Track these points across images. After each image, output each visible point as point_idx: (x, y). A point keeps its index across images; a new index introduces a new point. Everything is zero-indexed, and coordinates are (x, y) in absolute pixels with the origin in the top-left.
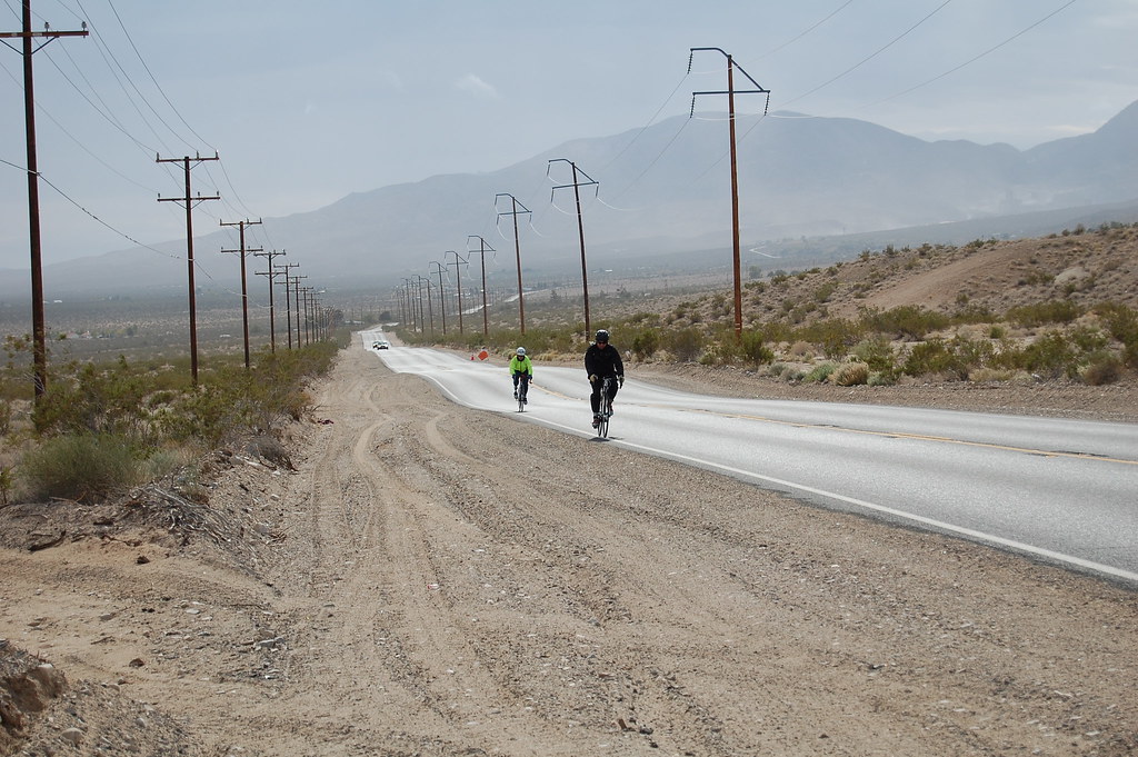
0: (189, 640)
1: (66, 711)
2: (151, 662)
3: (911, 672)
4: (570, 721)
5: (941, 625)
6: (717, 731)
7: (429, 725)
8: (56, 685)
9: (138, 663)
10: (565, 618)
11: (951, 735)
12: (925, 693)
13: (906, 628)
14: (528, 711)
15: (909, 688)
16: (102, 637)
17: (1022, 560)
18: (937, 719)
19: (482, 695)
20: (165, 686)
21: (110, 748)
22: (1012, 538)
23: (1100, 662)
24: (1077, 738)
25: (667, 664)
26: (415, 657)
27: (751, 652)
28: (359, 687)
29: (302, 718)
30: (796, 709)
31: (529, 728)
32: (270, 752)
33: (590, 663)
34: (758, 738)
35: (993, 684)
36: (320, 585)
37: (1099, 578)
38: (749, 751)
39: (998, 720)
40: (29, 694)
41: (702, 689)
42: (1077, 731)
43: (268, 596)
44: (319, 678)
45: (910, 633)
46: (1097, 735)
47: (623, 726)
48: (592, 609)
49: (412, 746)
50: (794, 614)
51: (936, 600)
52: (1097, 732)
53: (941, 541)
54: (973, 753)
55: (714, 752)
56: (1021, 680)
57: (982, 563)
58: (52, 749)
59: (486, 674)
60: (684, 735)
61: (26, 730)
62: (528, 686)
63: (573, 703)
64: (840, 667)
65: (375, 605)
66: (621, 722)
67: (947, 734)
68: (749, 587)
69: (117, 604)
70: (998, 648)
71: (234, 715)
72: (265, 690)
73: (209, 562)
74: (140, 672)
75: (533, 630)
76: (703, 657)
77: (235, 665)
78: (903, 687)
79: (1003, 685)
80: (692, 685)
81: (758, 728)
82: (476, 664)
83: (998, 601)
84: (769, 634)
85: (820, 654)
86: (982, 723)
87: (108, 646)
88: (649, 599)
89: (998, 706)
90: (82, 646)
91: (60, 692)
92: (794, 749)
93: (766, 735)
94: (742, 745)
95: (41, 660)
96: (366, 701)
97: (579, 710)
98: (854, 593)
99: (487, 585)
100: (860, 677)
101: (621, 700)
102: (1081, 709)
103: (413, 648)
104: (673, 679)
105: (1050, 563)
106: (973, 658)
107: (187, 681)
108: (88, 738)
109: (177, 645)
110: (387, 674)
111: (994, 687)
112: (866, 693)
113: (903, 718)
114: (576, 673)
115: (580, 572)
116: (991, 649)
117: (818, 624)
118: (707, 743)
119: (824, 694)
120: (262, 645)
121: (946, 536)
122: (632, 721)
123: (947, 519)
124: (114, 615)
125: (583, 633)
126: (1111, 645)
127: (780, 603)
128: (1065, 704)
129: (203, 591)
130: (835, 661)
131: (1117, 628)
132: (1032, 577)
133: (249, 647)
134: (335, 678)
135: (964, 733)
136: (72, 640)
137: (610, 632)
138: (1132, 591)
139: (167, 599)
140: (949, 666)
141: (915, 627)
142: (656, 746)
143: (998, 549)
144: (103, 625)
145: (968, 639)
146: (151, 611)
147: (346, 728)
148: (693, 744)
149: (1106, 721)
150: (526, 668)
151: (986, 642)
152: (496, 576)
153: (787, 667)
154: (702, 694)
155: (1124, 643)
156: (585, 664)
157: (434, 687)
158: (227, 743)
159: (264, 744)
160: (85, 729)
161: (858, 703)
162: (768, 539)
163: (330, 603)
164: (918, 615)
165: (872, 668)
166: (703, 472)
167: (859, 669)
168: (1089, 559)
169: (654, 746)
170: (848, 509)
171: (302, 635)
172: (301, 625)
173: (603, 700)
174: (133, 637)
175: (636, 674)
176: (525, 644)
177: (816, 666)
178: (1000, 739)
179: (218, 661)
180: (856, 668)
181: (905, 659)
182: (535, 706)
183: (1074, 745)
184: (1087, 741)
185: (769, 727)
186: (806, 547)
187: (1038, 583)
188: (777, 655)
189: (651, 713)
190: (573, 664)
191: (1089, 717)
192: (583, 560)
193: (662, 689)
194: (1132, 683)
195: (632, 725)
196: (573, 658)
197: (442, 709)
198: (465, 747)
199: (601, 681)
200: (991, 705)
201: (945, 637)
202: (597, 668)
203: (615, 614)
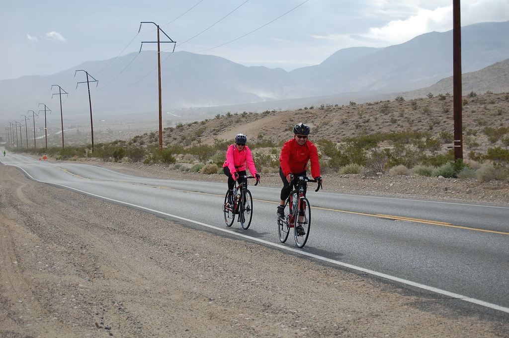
3: (227, 301)
4: (73, 324)
5: (242, 281)
6: (140, 328)
7: (9, 326)
10: (75, 277)
11: (243, 330)
12: (233, 311)
13: (226, 282)
14: (55, 319)
15: (226, 309)
17: (278, 252)
18: (237, 322)
19: (35, 312)
23: (310, 297)
24: (298, 331)
25: (119, 298)
26: (5, 295)
27: (157, 292)
30: (176, 318)
31: (55, 327)
33: (84, 297)
34: (158, 331)
37: (312, 260)
38: (153, 337)
39: (264, 323)
41: (134, 309)
42: (298, 327)
45: (228, 284)
46: (306, 329)
47: (98, 326)
48: (87, 273)
50: (178, 275)
51: (240, 269)
52: (306, 328)
53: (244, 243)
55: (138, 337)
56: (275, 305)
57: (262, 253)
59: (37, 303)
60: (125, 330)
62: (55, 307)
63: (75, 316)
64: (196, 300)
66: (97, 324)
67: (241, 329)
68: (158, 264)
70: (266, 291)
75: (59, 283)
76: (136, 295)
78: (222, 308)
79: (267, 307)
80: (130, 307)
81: (158, 326)
82: (33, 298)
83: (267, 270)
84: (166, 285)
85: (188, 293)
86: (257, 324)
88: (113, 269)
89: (264, 317)
92: (174, 336)
93: (162, 330)
94: (151, 334)
97: (78, 319)
98: (205, 266)
99: (40, 262)
100: (205, 304)
101: (97, 314)
102: (300, 318)
103: (4, 291)
104: (122, 305)
106: (255, 295)
111: (263, 308)
112: (207, 311)
113: (222, 322)
114: (78, 302)
115: (82, 256)
116: (263, 291)
117: (188, 280)
118: (135, 333)
119: (188, 311)
121: (247, 241)
122: (102, 323)
125: (82, 284)
126: (315, 290)
127: (172, 271)
128: (293, 316)
130: (194, 297)
131: (318, 282)
132: (283, 259)
135: (249, 329)
137: (95, 284)
138: (325, 266)
140: (244, 299)
141: (230, 282)
142: (112, 335)
143: (268, 247)
145: (253, 287)
148: (129, 334)
149: (310, 323)
150: (55, 300)
151: (261, 288)
152: (44, 258)
153: (173, 299)
154: (134, 311)
155: (321, 289)
156: (82, 298)
157: (13, 309)
161: (203, 315)
162: (168, 242)
164: (232, 275)
165: (210, 300)
167: (205, 300)
169: (111, 335)
173: (89, 314)
175: (105, 303)
176: (56, 289)
177: (186, 299)
178: (264, 331)
180: (203, 300)
181: (225, 296)
182: (58, 317)
183: (296, 333)
184: (302, 332)
185: (163, 326)
186: (185, 246)
187: (285, 262)
188: (169, 294)
189: (111, 320)
190: (77, 298)
191: (303, 321)
192: (84, 251)
193: (116, 310)
194: (322, 306)
195: (102, 325)
196: (77, 296)
197: (15, 319)
198: (25, 335)
199: (89, 306)
200: (261, 316)
201: (243, 286)
202: (88, 300)
203: (97, 276)
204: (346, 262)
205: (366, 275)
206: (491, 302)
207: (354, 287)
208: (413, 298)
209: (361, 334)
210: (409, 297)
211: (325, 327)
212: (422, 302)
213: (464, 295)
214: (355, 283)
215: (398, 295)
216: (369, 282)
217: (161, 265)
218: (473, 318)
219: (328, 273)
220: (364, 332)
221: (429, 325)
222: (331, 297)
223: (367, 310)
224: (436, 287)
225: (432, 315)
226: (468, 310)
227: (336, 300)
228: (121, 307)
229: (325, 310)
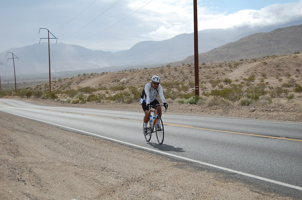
3: (84, 166)
4: (6, 179)
5: (91, 156)
6: (40, 180)
10: (7, 156)
12: (87, 171)
13: (83, 157)
17: (109, 142)
18: (89, 176)
22: (108, 137)
23: (125, 163)
25: (30, 166)
27: (49, 163)
30: (58, 175)
33: (12, 166)
34: (49, 182)
37: (126, 145)
39: (102, 176)
42: (119, 178)
48: (13, 154)
50: (59, 154)
51: (90, 151)
52: (123, 179)
53: (92, 138)
54: (96, 184)
56: (108, 167)
57: (101, 142)
60: (32, 181)
63: (7, 175)
64: (68, 166)
66: (18, 179)
67: (91, 180)
68: (49, 148)
76: (38, 164)
78: (82, 170)
79: (104, 169)
80: (35, 170)
81: (49, 180)
83: (104, 150)
84: (53, 159)
85: (64, 163)
86: (99, 177)
88: (26, 151)
89: (102, 174)
92: (57, 184)
93: (51, 181)
94: (46, 183)
97: (9, 176)
98: (73, 149)
100: (73, 168)
101: (18, 174)
102: (120, 174)
105: (116, 142)
106: (97, 163)
111: (102, 169)
112: (74, 171)
113: (81, 176)
114: (9, 168)
115: (11, 145)
116: (102, 161)
117: (64, 156)
118: (38, 183)
119: (64, 171)
121: (93, 136)
123: (94, 133)
125: (11, 159)
126: (127, 160)
127: (56, 152)
128: (117, 173)
130: (67, 164)
131: (129, 156)
132: (111, 145)
135: (95, 179)
137: (17, 159)
138: (132, 148)
140: (92, 165)
141: (85, 157)
143: (104, 139)
145: (97, 159)
148: (34, 183)
149: (125, 176)
151: (100, 159)
153: (57, 166)
154: (37, 172)
155: (130, 159)
161: (72, 173)
162: (54, 138)
164: (86, 153)
165: (75, 166)
167: (73, 166)
168: (124, 141)
169: (25, 184)
170: (72, 131)
173: (14, 174)
175: (22, 168)
177: (63, 165)
178: (102, 181)
181: (83, 164)
183: (118, 181)
184: (121, 181)
185: (52, 179)
186: (62, 139)
187: (112, 147)
188: (55, 163)
189: (25, 177)
191: (122, 175)
192: (12, 143)
193: (28, 171)
194: (131, 168)
195: (21, 179)
196: (8, 165)
199: (14, 170)
200: (101, 173)
201: (92, 159)
202: (14, 167)
203: (18, 155)
204: (143, 146)
205: (152, 152)
206: (213, 164)
207: (147, 158)
208: (175, 163)
209: (150, 181)
210: (173, 162)
211: (132, 178)
212: (180, 165)
213: (200, 161)
214: (147, 156)
215: (168, 162)
216: (154, 156)
217: (51, 149)
218: (204, 172)
219: (134, 151)
220: (151, 180)
221: (183, 176)
222: (135, 163)
223: (153, 169)
224: (187, 157)
225: (184, 171)
226: (202, 168)
227: (138, 164)
228: (31, 170)
229: (132, 170)
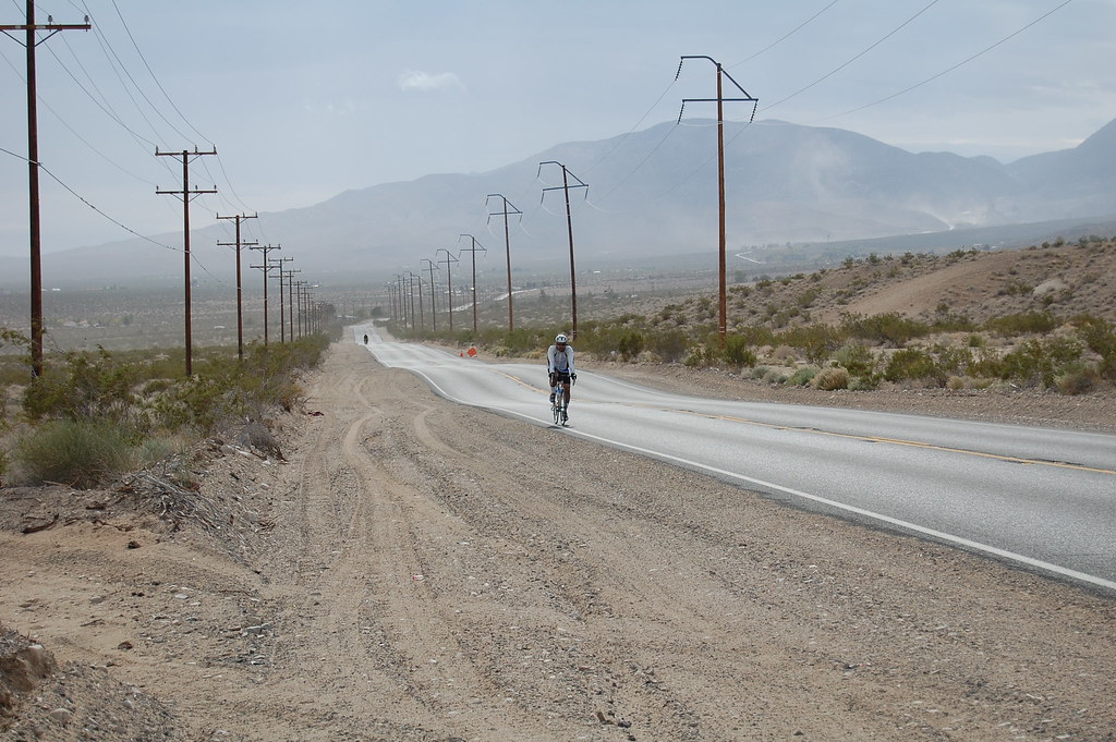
0: (177, 624)
1: (55, 691)
2: (139, 646)
3: (886, 672)
4: (550, 713)
5: (916, 627)
6: (694, 726)
7: (410, 713)
8: (45, 665)
9: (127, 646)
10: (547, 611)
11: (924, 735)
12: (899, 694)
13: (882, 629)
14: (508, 702)
15: (883, 688)
16: (92, 620)
17: (996, 564)
18: (911, 719)
19: (464, 685)
20: (152, 669)
21: (97, 729)
22: (987, 543)
23: (1072, 667)
25: (646, 658)
26: (399, 646)
27: (729, 649)
28: (342, 675)
29: (286, 705)
30: (772, 706)
31: (509, 719)
32: (255, 736)
33: (570, 656)
34: (734, 734)
35: (966, 686)
36: (307, 574)
37: (1073, 584)
39: (970, 721)
40: (18, 674)
41: (681, 684)
42: (1048, 734)
43: (256, 583)
44: (303, 665)
45: (885, 633)
46: (1067, 739)
47: (602, 719)
48: (574, 603)
49: (394, 734)
50: (772, 612)
51: (912, 602)
52: (1067, 736)
53: (918, 544)
56: (994, 683)
57: (958, 567)
58: (40, 729)
59: (468, 665)
60: (661, 729)
61: (15, 709)
62: (509, 677)
63: (552, 695)
64: (816, 666)
65: (360, 594)
66: (600, 714)
67: (920, 734)
68: (728, 585)
69: (108, 587)
70: (972, 651)
71: (219, 699)
72: (250, 675)
73: (199, 548)
74: (129, 654)
75: (515, 622)
76: (682, 653)
77: (222, 650)
78: (877, 687)
79: (976, 687)
80: (670, 680)
81: (735, 724)
82: (459, 654)
83: (972, 604)
84: (747, 632)
85: (797, 653)
86: (953, 724)
87: (98, 629)
88: (629, 595)
89: (970, 708)
90: (72, 627)
91: (49, 672)
93: (742, 731)
95: (31, 641)
96: (350, 689)
97: (559, 702)
98: (832, 593)
99: (471, 577)
100: (836, 676)
101: (600, 693)
102: (1053, 713)
103: (397, 638)
104: (652, 674)
105: (1025, 568)
106: (946, 660)
107: (174, 665)
108: (76, 718)
109: (165, 629)
110: (371, 662)
111: (966, 688)
112: (840, 692)
113: (876, 717)
114: (557, 665)
115: (562, 566)
116: (964, 651)
117: (795, 622)
118: (683, 737)
119: (800, 691)
120: (249, 631)
121: (923, 538)
122: (611, 713)
123: (924, 523)
124: (104, 598)
125: (564, 627)
126: (1083, 651)
127: (759, 602)
128: (1037, 707)
129: (192, 577)
130: (811, 660)
131: (1089, 634)
132: (1007, 581)
133: (236, 632)
134: (319, 665)
135: (937, 734)
136: (63, 622)
137: (591, 626)
138: (1104, 597)
139: (157, 584)
140: (923, 668)
141: (890, 629)
143: (973, 553)
144: (94, 607)
145: (942, 641)
146: (141, 595)
147: (329, 715)
148: (670, 738)
149: (1077, 725)
150: (507, 659)
151: (959, 644)
152: (480, 569)
153: (763, 664)
154: (680, 689)
155: (1096, 649)
156: (566, 657)
157: (417, 676)
158: (213, 727)
159: (249, 728)
160: (73, 710)
161: (832, 702)
162: (747, 538)
163: (317, 591)
164: (894, 616)
165: (847, 667)
166: (685, 471)
167: (835, 668)
168: (1061, 565)
169: (632, 738)
170: (827, 510)
171: (288, 622)
172: (288, 612)
173: (582, 692)
174: (123, 620)
175: (616, 669)
176: (507, 636)
177: (792, 664)
178: (971, 740)
179: (206, 645)
180: (832, 668)
181: (880, 659)
182: (516, 697)
185: (745, 723)
186: (785, 548)
187: (1011, 588)
188: (754, 652)
189: (630, 707)
190: (554, 656)
191: (1060, 721)
192: (566, 554)
193: (641, 684)
194: (1103, 687)
195: (610, 718)
196: (553, 651)
197: (424, 698)
198: (445, 736)
199: (581, 675)
200: (963, 706)
201: (919, 639)
202: (579, 662)
203: (594, 609)
211: (1110, 734)
217: (735, 588)
228: (651, 678)
229: (1110, 697)
